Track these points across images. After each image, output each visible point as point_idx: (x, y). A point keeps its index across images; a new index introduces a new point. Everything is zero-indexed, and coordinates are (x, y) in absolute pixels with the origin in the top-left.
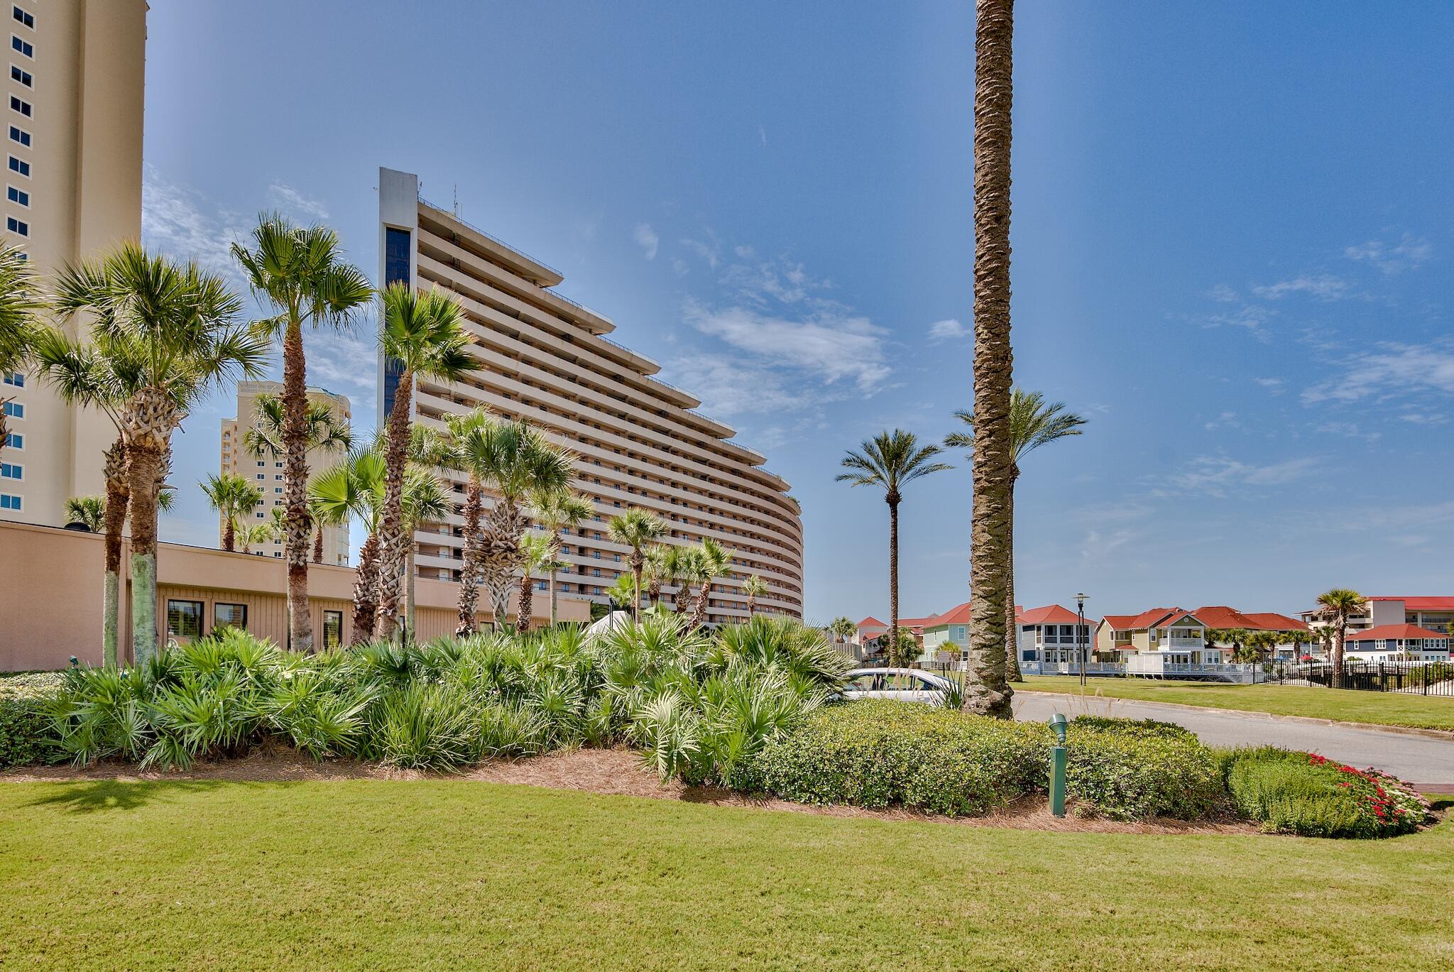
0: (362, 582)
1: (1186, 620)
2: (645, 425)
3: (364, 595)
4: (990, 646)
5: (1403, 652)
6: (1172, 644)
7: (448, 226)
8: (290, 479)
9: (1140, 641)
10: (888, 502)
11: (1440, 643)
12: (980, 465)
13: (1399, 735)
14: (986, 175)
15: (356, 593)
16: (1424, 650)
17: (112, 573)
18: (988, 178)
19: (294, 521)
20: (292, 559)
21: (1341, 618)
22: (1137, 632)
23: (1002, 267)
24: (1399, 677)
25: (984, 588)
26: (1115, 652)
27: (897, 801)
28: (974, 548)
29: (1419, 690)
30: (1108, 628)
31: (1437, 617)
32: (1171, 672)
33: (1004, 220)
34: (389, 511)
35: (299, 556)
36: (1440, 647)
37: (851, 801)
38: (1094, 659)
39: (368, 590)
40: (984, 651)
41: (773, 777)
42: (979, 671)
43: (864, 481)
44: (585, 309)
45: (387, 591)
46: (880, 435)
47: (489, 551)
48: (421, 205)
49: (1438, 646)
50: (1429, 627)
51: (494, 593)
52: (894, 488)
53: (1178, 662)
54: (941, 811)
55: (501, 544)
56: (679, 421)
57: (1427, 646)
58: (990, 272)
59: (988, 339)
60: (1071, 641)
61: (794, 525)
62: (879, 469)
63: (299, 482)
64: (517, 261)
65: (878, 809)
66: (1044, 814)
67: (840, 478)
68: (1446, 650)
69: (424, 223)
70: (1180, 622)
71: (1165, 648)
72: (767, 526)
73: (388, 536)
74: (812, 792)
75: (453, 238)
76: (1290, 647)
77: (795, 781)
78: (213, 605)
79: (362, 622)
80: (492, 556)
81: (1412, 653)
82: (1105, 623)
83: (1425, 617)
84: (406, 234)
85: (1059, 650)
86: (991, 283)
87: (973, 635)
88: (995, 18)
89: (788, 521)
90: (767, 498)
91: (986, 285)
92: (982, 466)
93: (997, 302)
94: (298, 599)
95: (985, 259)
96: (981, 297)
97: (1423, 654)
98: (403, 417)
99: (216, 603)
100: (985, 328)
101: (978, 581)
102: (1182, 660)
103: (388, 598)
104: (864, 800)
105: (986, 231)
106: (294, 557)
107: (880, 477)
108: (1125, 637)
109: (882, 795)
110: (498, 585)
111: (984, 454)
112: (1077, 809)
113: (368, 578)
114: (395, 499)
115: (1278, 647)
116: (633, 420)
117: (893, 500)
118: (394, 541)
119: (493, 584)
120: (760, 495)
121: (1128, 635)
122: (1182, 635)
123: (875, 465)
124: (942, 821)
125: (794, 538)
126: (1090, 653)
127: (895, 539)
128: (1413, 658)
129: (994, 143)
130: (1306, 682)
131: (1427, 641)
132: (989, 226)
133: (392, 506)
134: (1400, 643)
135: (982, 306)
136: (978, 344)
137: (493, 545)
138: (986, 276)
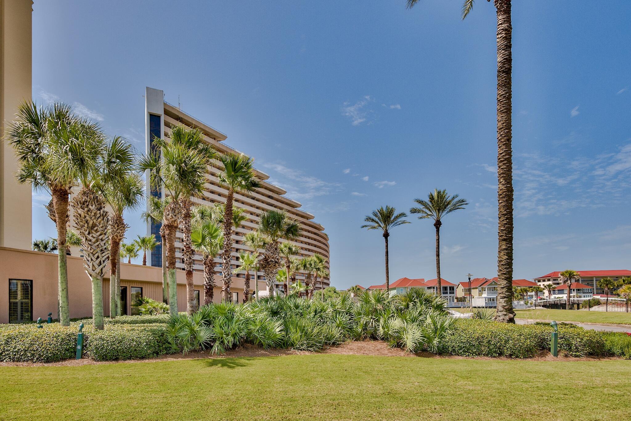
0: (208, 277)
1: (493, 283)
2: (263, 202)
3: (209, 282)
4: (507, 297)
5: (575, 294)
6: (488, 293)
7: (177, 114)
8: (186, 234)
9: (475, 292)
10: (384, 236)
11: (589, 290)
12: (502, 230)
13: (608, 327)
14: (504, 123)
15: (206, 281)
16: (583, 293)
17: (114, 276)
18: (504, 125)
19: (188, 252)
20: (188, 268)
21: (569, 281)
22: (474, 288)
23: (510, 157)
24: (578, 305)
25: (505, 276)
26: (464, 297)
27: (501, 354)
28: (500, 261)
29: (587, 310)
30: (461, 287)
31: (586, 279)
32: (489, 306)
33: (510, 140)
34: (226, 247)
35: (190, 267)
36: (589, 292)
37: (484, 355)
38: (455, 300)
39: (211, 280)
40: (505, 299)
41: (452, 347)
42: (503, 307)
43: (374, 228)
44: (237, 151)
45: (226, 280)
46: (379, 208)
47: (268, 263)
48: (165, 104)
49: (588, 291)
50: (584, 283)
51: (269, 280)
52: (386, 231)
53: (490, 301)
54: (517, 357)
55: (273, 260)
56: (277, 200)
57: (584, 291)
58: (505, 159)
59: (505, 184)
60: (447, 293)
61: (326, 245)
62: (380, 223)
63: (189, 235)
65: (494, 357)
66: (550, 357)
67: (363, 227)
68: (592, 293)
69: (167, 112)
70: (491, 284)
71: (485, 295)
72: (315, 246)
73: (226, 258)
74: (469, 352)
75: (179, 119)
76: (533, 293)
77: (462, 348)
78: (130, 287)
79: (209, 294)
80: (269, 265)
81: (579, 294)
82: (460, 285)
83: (582, 280)
84: (159, 117)
85: (449, 297)
86: (506, 163)
87: (500, 293)
88: (506, 66)
89: (324, 244)
90: (315, 234)
91: (504, 164)
92: (503, 231)
93: (508, 171)
94: (191, 285)
95: (503, 154)
96: (502, 168)
97: (583, 295)
98: (231, 208)
99: (132, 287)
100: (504, 180)
101: (502, 273)
102: (492, 300)
103: (227, 283)
104: (489, 354)
105: (504, 144)
106: (188, 267)
107: (380, 226)
108: (469, 291)
109: (495, 352)
110: (271, 277)
111: (504, 226)
112: (562, 354)
113: (210, 275)
114: (229, 242)
115: (529, 294)
116: (258, 200)
117: (386, 235)
118: (228, 259)
119: (269, 276)
120: (312, 233)
121: (469, 290)
122: (491, 289)
123: (379, 221)
124: (519, 360)
125: (326, 251)
126: (454, 298)
127: (387, 252)
128: (579, 297)
129: (506, 112)
130: (541, 308)
131: (584, 289)
132: (505, 142)
133: (228, 245)
134: (574, 290)
135: (502, 172)
136: (500, 186)
137: (269, 260)
138: (504, 161)
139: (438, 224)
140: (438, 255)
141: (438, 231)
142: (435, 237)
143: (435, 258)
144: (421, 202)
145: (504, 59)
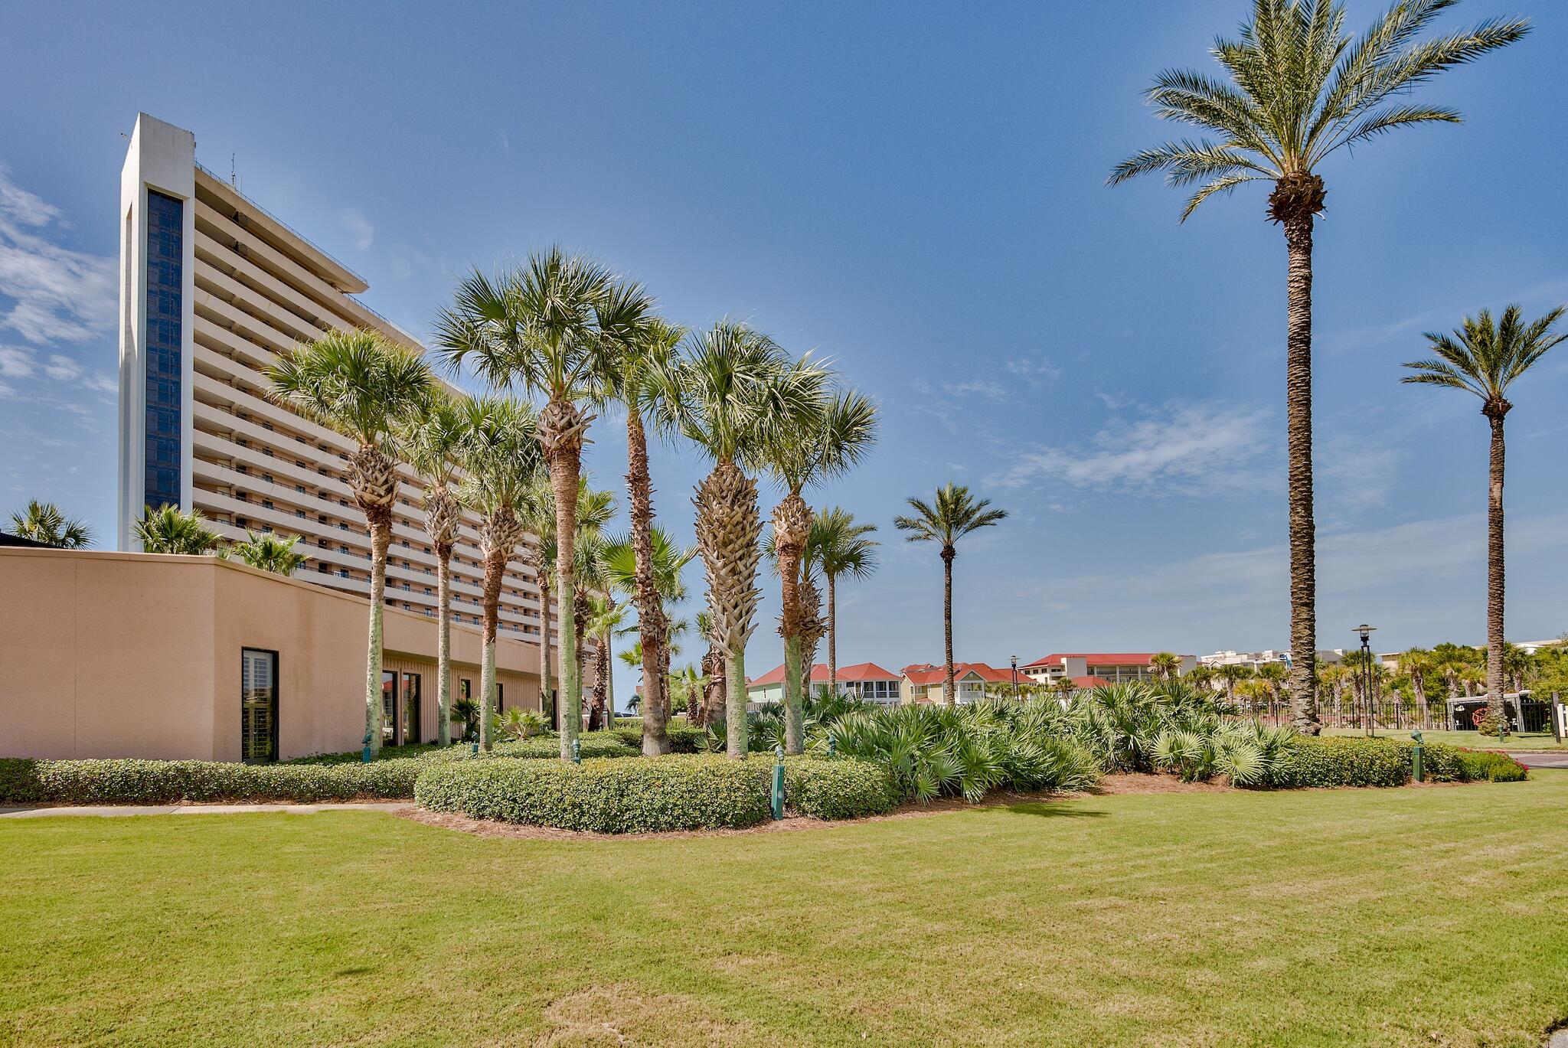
1: (971, 675)
6: (961, 696)
7: (232, 203)
9: (935, 694)
22: (933, 686)
30: (909, 684)
48: (198, 171)
64: (315, 259)
69: (202, 194)
70: (967, 677)
75: (235, 217)
78: (402, 674)
84: (179, 203)
108: (922, 691)
121: (925, 689)
122: (966, 688)
135: (1299, 497)
136: (1297, 518)
137: (807, 620)
138: (1302, 479)
139: (949, 554)
140: (948, 617)
141: (949, 567)
142: (943, 581)
143: (943, 621)
144: (920, 506)
145: (1303, 322)
